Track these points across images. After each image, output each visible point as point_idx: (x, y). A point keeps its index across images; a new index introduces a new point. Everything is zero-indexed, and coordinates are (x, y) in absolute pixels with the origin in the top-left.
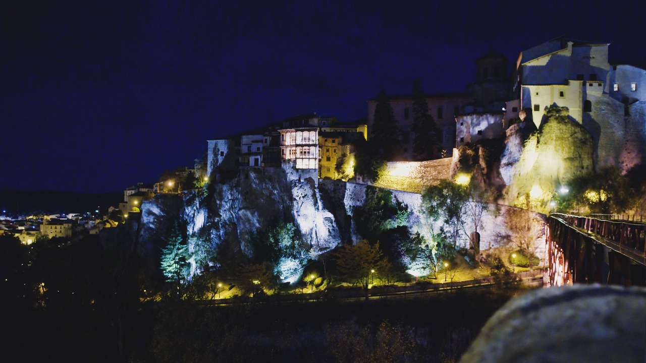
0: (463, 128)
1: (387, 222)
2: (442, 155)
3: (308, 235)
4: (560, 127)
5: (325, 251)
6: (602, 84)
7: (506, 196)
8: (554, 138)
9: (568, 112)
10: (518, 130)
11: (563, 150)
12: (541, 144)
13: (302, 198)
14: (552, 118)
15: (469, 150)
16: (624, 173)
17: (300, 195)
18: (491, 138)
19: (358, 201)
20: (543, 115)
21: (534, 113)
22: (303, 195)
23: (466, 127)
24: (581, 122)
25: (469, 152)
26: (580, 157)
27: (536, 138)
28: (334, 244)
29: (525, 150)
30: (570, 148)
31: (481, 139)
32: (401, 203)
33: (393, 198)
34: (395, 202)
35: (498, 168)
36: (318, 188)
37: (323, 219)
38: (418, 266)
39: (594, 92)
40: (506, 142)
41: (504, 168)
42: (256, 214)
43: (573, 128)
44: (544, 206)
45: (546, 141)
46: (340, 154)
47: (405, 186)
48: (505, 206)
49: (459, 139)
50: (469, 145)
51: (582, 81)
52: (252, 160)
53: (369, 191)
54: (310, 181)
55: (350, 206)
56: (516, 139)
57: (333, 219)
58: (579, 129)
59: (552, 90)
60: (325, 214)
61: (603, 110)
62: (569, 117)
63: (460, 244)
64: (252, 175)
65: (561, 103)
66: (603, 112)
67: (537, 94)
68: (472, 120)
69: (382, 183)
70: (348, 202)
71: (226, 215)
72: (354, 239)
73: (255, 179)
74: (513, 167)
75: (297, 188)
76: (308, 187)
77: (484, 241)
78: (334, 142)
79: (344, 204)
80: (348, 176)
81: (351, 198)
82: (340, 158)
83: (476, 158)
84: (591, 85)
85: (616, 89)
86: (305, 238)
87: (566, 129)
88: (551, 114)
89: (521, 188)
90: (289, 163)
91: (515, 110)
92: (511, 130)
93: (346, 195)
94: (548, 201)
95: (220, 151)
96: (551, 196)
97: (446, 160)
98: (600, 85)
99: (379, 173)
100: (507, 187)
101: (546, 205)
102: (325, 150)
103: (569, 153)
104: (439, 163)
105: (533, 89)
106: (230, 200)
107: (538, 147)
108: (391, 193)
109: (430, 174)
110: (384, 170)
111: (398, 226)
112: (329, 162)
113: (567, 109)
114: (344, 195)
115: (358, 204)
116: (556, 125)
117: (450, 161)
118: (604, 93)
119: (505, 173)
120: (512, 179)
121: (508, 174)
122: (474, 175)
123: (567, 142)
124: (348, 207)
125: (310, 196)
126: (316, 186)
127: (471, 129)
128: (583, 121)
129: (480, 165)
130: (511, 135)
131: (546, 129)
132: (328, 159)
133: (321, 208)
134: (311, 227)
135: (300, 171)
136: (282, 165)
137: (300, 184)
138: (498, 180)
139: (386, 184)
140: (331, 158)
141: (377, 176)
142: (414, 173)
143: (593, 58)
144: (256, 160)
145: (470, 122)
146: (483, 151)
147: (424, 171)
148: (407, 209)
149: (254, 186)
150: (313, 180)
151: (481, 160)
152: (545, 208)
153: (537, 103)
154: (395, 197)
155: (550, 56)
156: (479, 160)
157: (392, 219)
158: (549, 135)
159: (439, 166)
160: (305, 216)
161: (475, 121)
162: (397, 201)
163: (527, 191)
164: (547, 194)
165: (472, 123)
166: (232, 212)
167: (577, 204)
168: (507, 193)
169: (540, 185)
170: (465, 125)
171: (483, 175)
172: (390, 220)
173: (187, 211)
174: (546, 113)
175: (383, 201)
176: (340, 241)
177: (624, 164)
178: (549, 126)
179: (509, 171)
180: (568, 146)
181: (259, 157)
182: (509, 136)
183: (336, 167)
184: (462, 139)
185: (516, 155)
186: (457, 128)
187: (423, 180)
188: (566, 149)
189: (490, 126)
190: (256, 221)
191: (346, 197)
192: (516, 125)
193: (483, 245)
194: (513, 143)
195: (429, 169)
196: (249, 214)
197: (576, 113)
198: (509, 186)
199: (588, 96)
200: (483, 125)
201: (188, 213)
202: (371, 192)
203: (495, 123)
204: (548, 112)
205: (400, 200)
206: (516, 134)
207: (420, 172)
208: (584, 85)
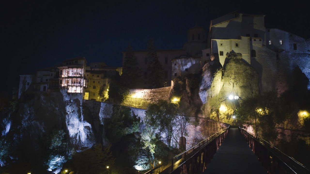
0: (177, 67)
1: (125, 130)
2: (165, 85)
3: (74, 138)
4: (237, 66)
5: (85, 150)
6: (262, 40)
7: (203, 112)
8: (233, 73)
9: (242, 56)
10: (209, 66)
11: (239, 81)
12: (225, 77)
13: (71, 113)
14: (231, 60)
15: (180, 81)
16: (279, 96)
17: (70, 111)
18: (194, 73)
19: (108, 114)
20: (225, 58)
21: (220, 57)
22: (72, 111)
23: (178, 67)
24: (250, 63)
25: (180, 82)
26: (251, 85)
27: (221, 72)
28: (91, 145)
29: (215, 80)
30: (244, 80)
31: (188, 74)
32: (136, 116)
33: (132, 113)
34: (132, 115)
35: (198, 93)
36: (82, 106)
37: (83, 127)
38: (142, 163)
39: (257, 45)
40: (202, 75)
41: (201, 92)
42: (43, 123)
43: (245, 66)
44: (229, 118)
45: (228, 75)
46: (102, 84)
47: (141, 105)
48: (202, 118)
49: (174, 74)
50: (180, 78)
51: (249, 37)
52: (42, 87)
53: (115, 108)
54: (77, 102)
55: (103, 118)
56: (208, 72)
57: (91, 127)
58: (249, 67)
59: (231, 42)
60: (85, 124)
61: (263, 56)
62: (242, 59)
63: (173, 145)
64: (42, 97)
65: (236, 51)
66: (263, 57)
67: (221, 45)
68: (182, 62)
69: (126, 103)
70: (101, 116)
71: (25, 124)
72: (104, 141)
73: (44, 99)
74: (207, 91)
75: (69, 106)
76: (75, 105)
77: (189, 144)
78: (98, 76)
79: (99, 116)
80: (105, 98)
81: (104, 113)
82: (102, 87)
83: (184, 86)
84: (255, 40)
85: (270, 44)
86: (72, 141)
87: (240, 67)
88: (231, 57)
89: (213, 106)
90: (64, 89)
91: (208, 55)
92: (205, 67)
93: (100, 111)
94: (231, 115)
95: (28, 82)
96: (233, 111)
97: (167, 88)
98: (260, 40)
99: (124, 96)
100: (203, 105)
101: (230, 117)
102: (92, 82)
103: (243, 82)
104: (162, 90)
105: (218, 41)
106: (29, 114)
107: (223, 78)
108: (130, 110)
109: (157, 97)
110: (127, 95)
111: (133, 132)
112: (94, 89)
113: (241, 55)
114: (99, 111)
115: (108, 117)
116: (234, 65)
117: (169, 88)
118: (263, 45)
119: (202, 96)
120: (206, 99)
121: (204, 96)
122: (182, 97)
123: (242, 76)
124: (102, 119)
125: (76, 111)
126: (81, 104)
127: (181, 67)
128: (251, 62)
129: (186, 91)
130: (205, 70)
131: (228, 67)
132: (94, 88)
133: (82, 120)
134: (76, 133)
135: (71, 94)
136: (60, 91)
137: (70, 103)
138: (198, 100)
139: (128, 104)
140: (96, 87)
141: (122, 98)
142: (147, 96)
143: (255, 24)
144: (45, 88)
145: (180, 63)
146: (188, 82)
147: (153, 95)
148: (140, 121)
149: (43, 104)
150: (79, 100)
151: (187, 87)
152: (229, 119)
153: (222, 50)
154: (133, 112)
155: (229, 22)
156: (186, 88)
157: (130, 128)
158: (230, 71)
159: (163, 92)
160: (73, 125)
161: (183, 62)
162: (134, 115)
163: (217, 108)
164: (230, 110)
165: (182, 64)
166: (29, 122)
167: (250, 117)
168: (204, 110)
169: (226, 104)
170: (177, 65)
171: (188, 97)
172: (127, 128)
173: (3, 121)
174: (227, 57)
175: (124, 115)
176: (95, 143)
177: (279, 90)
178: (230, 65)
179: (204, 94)
180: (242, 78)
181: (46, 85)
182: (204, 71)
183: (99, 93)
184: (176, 74)
185: (208, 83)
186: (173, 67)
187: (152, 101)
188: (241, 80)
189: (193, 66)
190: (42, 128)
191: (100, 112)
192: (208, 63)
193: (188, 146)
194: (206, 76)
195: (156, 94)
196: (39, 124)
197: (246, 57)
198: (205, 104)
199: (253, 47)
200: (189, 65)
201: (4, 122)
202: (116, 109)
203: (196, 64)
204: (229, 56)
205: (136, 114)
206: (208, 70)
207: (150, 96)
208: (251, 40)
